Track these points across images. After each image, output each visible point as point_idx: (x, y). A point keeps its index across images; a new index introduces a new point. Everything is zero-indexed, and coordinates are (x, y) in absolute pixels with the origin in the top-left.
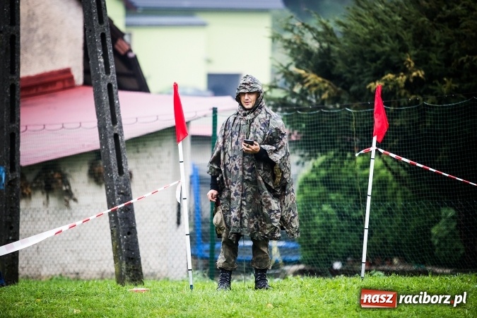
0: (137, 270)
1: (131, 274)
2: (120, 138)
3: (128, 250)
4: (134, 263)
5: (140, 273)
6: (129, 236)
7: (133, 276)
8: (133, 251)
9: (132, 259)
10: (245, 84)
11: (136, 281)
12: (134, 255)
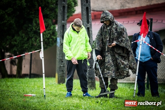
0: (93, 83)
1: (90, 84)
2: (90, 29)
3: (90, 74)
4: (92, 80)
5: (94, 84)
6: (91, 69)
7: (91, 85)
8: (91, 75)
9: (91, 78)
10: (103, 17)
11: (92, 87)
12: (92, 77)
